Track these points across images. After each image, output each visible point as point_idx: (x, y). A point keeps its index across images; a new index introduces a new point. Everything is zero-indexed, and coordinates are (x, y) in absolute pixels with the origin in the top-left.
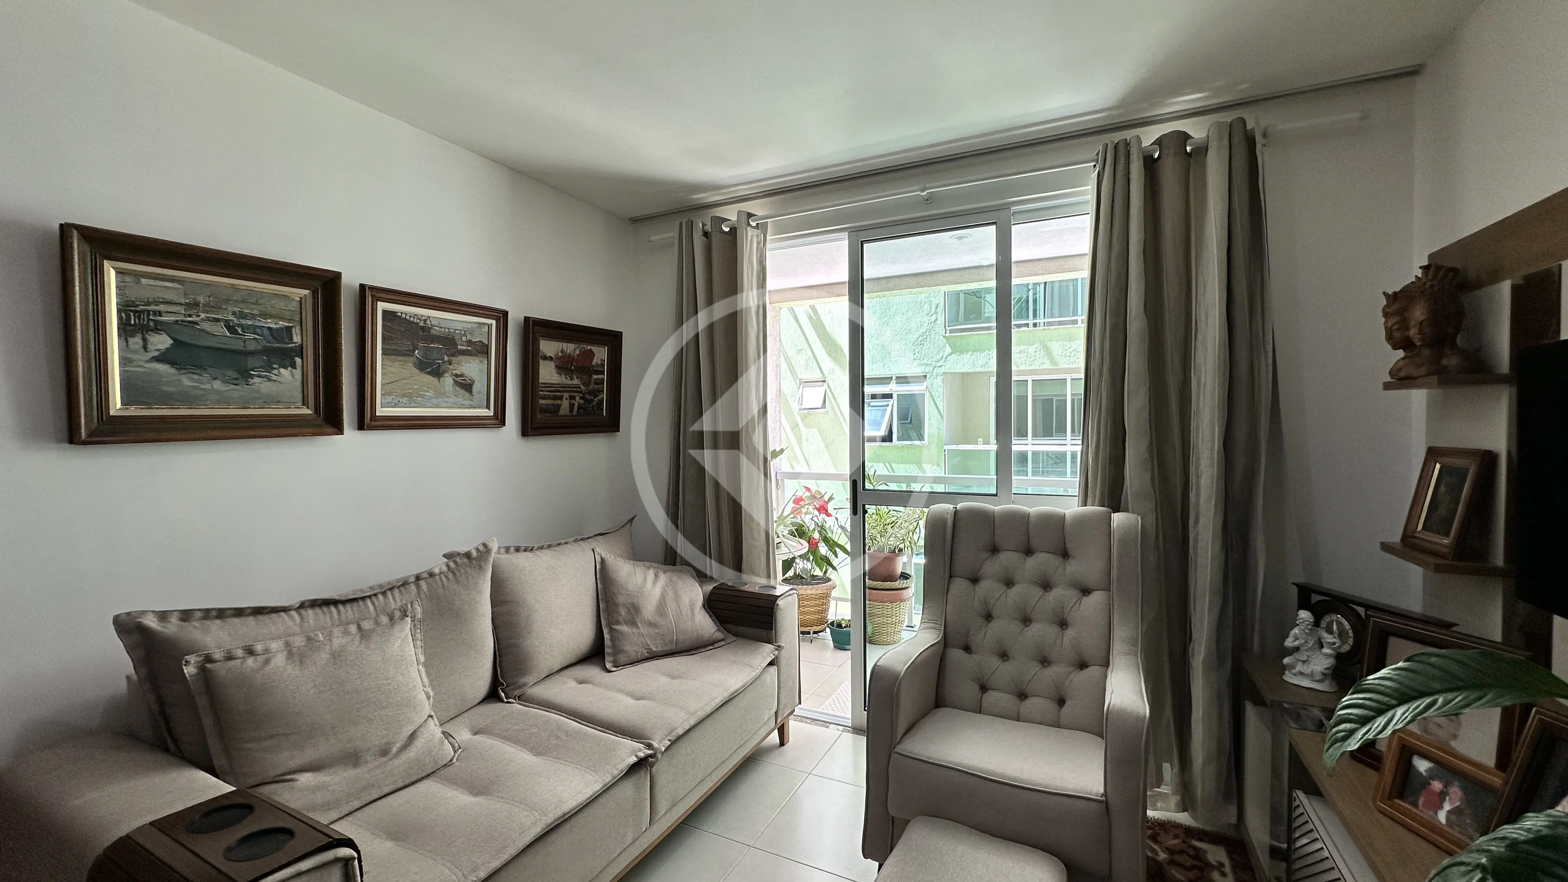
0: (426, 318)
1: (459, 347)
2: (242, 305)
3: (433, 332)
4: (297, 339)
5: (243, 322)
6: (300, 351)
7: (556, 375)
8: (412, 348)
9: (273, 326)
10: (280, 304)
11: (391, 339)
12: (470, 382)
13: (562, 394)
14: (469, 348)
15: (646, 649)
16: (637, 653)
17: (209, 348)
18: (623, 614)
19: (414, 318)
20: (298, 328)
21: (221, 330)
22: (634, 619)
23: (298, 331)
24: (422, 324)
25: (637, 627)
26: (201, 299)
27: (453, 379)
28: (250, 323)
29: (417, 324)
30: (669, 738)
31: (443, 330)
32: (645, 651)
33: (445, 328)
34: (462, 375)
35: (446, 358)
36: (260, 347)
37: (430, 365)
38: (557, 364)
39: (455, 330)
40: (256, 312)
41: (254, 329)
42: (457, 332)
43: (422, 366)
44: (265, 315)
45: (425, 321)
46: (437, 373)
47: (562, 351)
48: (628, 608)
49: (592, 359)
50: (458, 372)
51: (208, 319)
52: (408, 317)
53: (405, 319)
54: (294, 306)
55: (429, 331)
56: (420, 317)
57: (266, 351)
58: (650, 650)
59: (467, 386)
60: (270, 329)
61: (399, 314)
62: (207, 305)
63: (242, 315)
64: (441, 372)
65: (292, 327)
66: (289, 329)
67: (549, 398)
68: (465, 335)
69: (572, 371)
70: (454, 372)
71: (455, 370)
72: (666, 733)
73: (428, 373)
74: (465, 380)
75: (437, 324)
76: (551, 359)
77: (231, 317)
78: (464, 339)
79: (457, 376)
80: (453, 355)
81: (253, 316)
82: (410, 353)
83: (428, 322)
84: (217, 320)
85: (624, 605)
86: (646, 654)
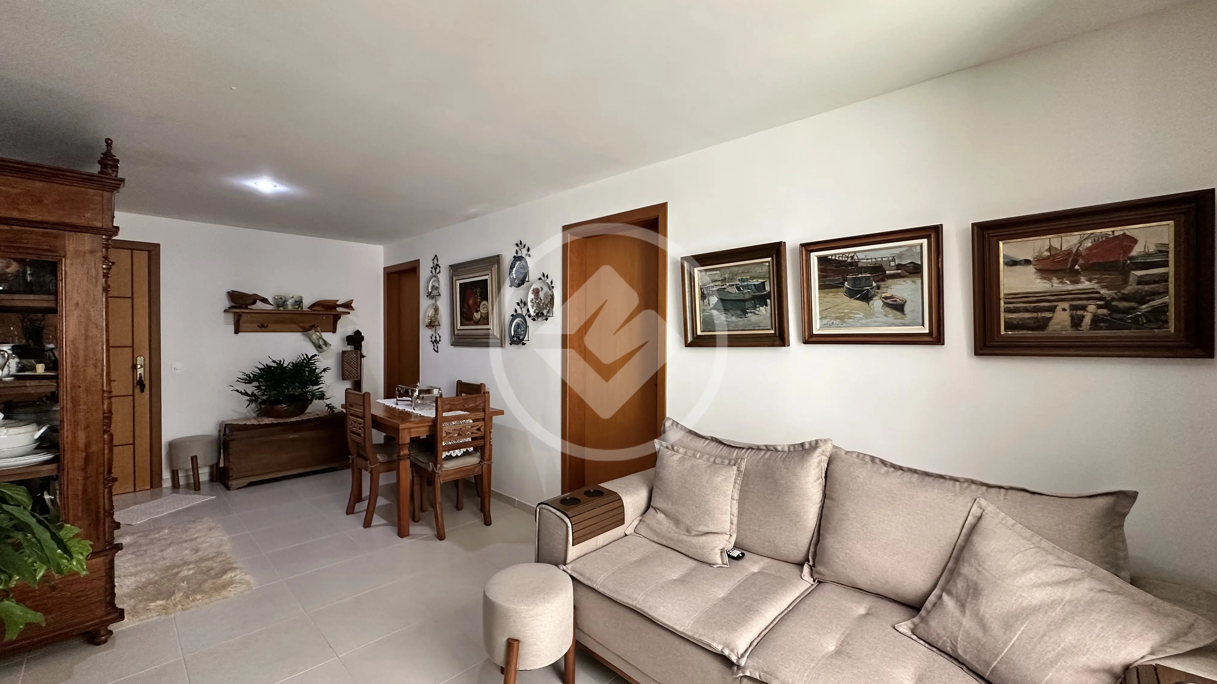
0: (852, 254)
1: (887, 272)
2: (743, 275)
3: (860, 265)
4: (767, 288)
5: (743, 284)
6: (768, 296)
7: (1039, 280)
8: (842, 281)
9: (756, 283)
10: (758, 270)
11: (825, 277)
12: (900, 302)
13: (1056, 304)
14: (899, 271)
15: (952, 643)
16: (940, 638)
17: (731, 300)
18: (959, 586)
19: (842, 257)
20: (768, 281)
21: (734, 290)
22: (966, 600)
23: (768, 283)
24: (849, 260)
25: (963, 612)
26: (727, 276)
27: (883, 301)
28: (746, 283)
29: (846, 261)
30: (762, 674)
31: (870, 260)
32: (949, 644)
33: (871, 259)
34: (891, 297)
35: (874, 284)
36: (751, 296)
37: (860, 292)
38: (1040, 267)
39: (882, 258)
40: (748, 277)
41: (747, 287)
42: (884, 259)
43: (851, 294)
44: (752, 278)
45: (852, 257)
46: (866, 298)
47: (1050, 249)
48: (968, 585)
49: (1131, 248)
50: (888, 295)
51: (730, 286)
52: (837, 258)
53: (835, 259)
54: (765, 269)
55: (857, 265)
56: (847, 255)
57: (754, 298)
58: (954, 647)
59: (899, 307)
60: (755, 285)
61: (830, 257)
62: (728, 279)
63: (742, 280)
64: (870, 296)
65: (764, 282)
66: (763, 283)
67: (1026, 310)
68: (893, 260)
69: (1077, 272)
70: (883, 295)
71: (884, 293)
72: (765, 669)
73: (857, 299)
74: (896, 301)
75: (863, 257)
76: (1027, 262)
77: (738, 283)
78: (893, 264)
79: (886, 298)
80: (883, 280)
81: (747, 280)
82: (841, 285)
83: (855, 257)
84: (733, 285)
85: (966, 579)
86: (949, 649)
